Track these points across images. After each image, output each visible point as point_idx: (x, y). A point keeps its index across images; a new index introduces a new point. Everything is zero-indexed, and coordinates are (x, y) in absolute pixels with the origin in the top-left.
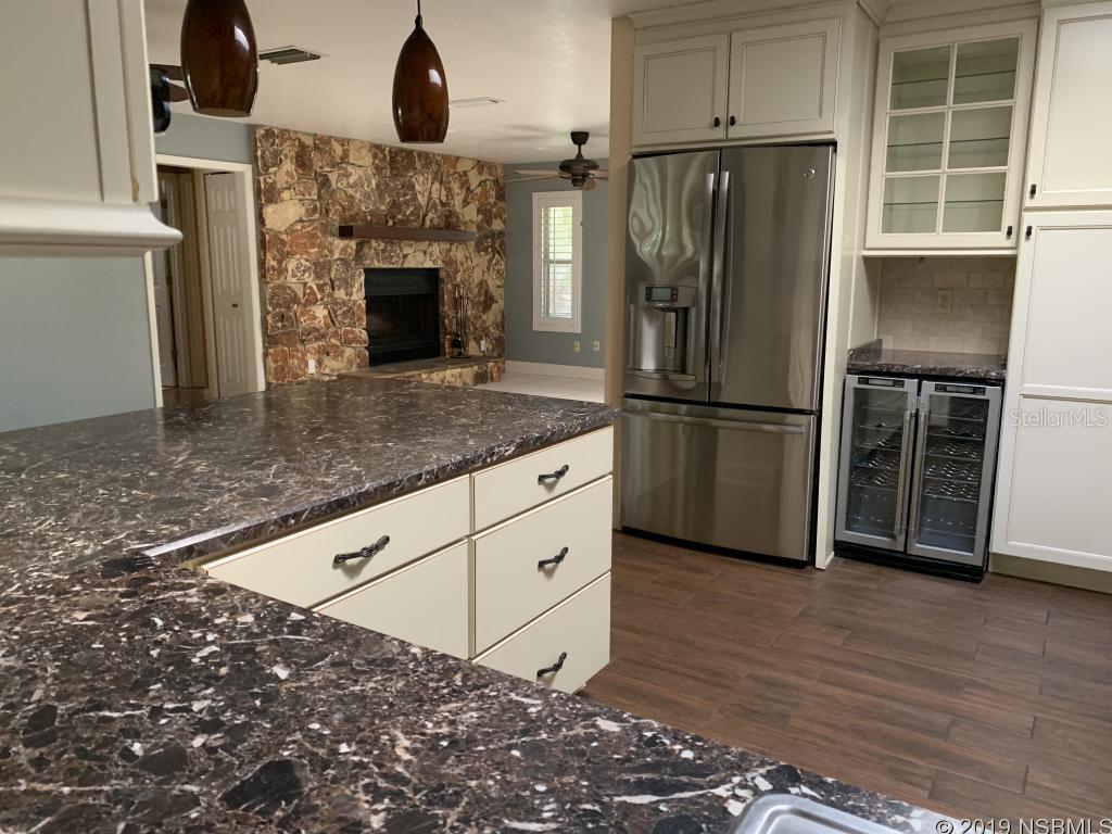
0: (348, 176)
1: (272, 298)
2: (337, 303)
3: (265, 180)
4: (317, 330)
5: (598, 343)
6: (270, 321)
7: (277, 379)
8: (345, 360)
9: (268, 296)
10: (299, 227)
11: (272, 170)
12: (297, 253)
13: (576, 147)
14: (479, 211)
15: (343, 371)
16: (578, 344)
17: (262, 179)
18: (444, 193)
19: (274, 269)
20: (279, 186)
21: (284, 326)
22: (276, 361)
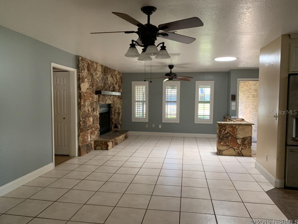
0: (97, 74)
1: (82, 116)
2: (94, 116)
3: (82, 75)
4: (91, 126)
5: (154, 125)
6: (81, 124)
7: (82, 144)
8: (96, 135)
9: (81, 115)
10: (88, 91)
11: (83, 71)
12: (87, 100)
13: (170, 69)
14: (118, 86)
15: (95, 139)
16: (147, 125)
17: (81, 74)
18: (113, 81)
19: (83, 105)
20: (84, 77)
21: (84, 125)
22: (82, 138)
